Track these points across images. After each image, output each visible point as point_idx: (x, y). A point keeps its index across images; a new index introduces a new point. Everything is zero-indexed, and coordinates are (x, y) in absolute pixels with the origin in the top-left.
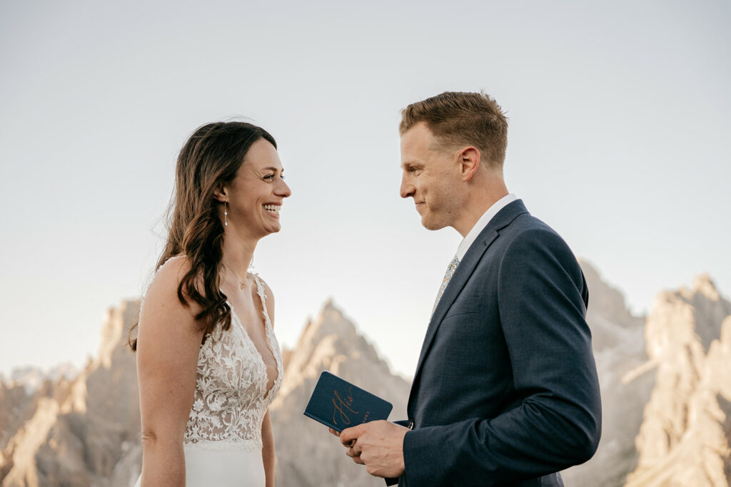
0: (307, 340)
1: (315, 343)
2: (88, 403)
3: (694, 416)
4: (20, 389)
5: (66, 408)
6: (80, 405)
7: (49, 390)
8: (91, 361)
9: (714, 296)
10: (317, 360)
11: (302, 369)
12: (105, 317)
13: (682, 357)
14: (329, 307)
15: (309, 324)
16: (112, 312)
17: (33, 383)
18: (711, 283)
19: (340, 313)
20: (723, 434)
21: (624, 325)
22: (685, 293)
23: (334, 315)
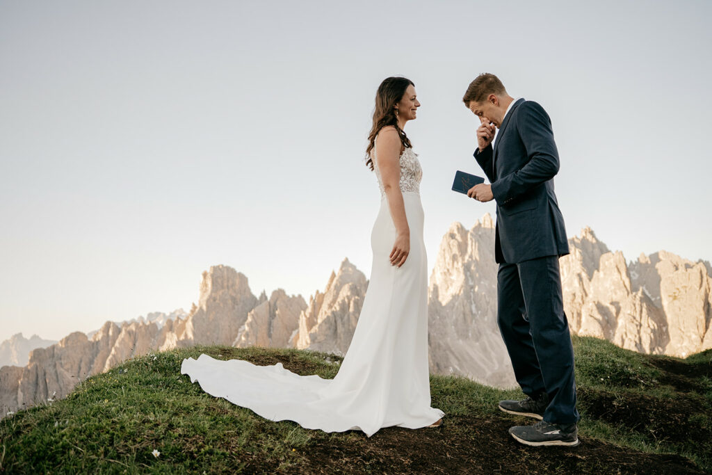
0: (332, 287)
1: (338, 289)
2: (194, 334)
3: (583, 319)
4: (154, 325)
5: (182, 338)
6: (190, 335)
7: (170, 327)
8: (195, 307)
9: (594, 241)
10: (339, 300)
11: (330, 306)
12: (201, 278)
13: (576, 282)
14: (346, 263)
15: (334, 275)
16: (205, 275)
17: (161, 323)
18: (592, 233)
19: (354, 267)
20: (600, 329)
22: (576, 240)
23: (350, 269)
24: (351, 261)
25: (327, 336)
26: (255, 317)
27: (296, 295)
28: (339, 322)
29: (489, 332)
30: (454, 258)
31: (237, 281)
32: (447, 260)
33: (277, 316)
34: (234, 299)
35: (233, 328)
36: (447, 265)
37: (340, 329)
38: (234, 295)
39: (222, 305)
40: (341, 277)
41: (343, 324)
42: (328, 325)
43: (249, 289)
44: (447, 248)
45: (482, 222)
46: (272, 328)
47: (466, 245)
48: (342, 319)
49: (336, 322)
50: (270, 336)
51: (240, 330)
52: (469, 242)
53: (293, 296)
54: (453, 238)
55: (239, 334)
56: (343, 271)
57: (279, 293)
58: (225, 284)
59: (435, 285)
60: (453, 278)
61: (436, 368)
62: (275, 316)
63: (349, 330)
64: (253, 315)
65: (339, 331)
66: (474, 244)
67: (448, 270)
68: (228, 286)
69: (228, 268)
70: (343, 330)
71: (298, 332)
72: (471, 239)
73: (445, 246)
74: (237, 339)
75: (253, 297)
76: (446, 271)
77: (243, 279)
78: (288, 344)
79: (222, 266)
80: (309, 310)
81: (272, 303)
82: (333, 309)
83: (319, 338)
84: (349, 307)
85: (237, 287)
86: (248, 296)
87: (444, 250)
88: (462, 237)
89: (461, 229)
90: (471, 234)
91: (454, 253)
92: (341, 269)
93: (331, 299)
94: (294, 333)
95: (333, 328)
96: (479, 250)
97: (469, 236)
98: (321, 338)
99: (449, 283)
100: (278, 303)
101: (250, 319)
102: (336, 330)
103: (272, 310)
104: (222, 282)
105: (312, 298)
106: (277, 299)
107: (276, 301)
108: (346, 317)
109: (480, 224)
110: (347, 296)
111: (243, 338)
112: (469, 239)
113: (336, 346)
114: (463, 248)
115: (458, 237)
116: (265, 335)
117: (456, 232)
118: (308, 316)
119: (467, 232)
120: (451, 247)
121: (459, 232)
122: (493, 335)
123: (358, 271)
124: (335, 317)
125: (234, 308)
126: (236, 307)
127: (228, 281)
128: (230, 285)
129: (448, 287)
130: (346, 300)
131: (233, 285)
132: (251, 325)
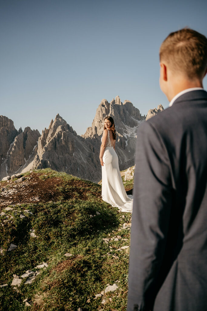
0: (52, 127)
1: (55, 128)
10: (57, 132)
11: (52, 135)
14: (58, 116)
15: (52, 121)
18: (162, 108)
19: (61, 118)
21: (139, 120)
22: (156, 110)
23: (60, 119)
24: (60, 115)
25: (52, 148)
26: (18, 139)
27: (35, 130)
28: (57, 142)
29: (118, 148)
30: (104, 115)
31: (9, 123)
32: (100, 116)
33: (28, 139)
34: (7, 131)
35: (8, 144)
36: (100, 118)
37: (57, 145)
38: (8, 129)
39: (2, 134)
40: (56, 122)
41: (59, 143)
42: (52, 144)
43: (14, 127)
44: (100, 111)
45: (115, 100)
46: (25, 145)
47: (109, 110)
48: (58, 141)
49: (55, 142)
50: (24, 148)
51: (11, 145)
52: (110, 109)
53: (34, 130)
54: (103, 107)
55: (10, 147)
56: (57, 120)
57: (28, 129)
58: (4, 124)
59: (95, 127)
60: (103, 124)
61: (97, 163)
62: (27, 139)
63: (61, 146)
64: (17, 139)
65: (57, 146)
66: (112, 109)
67: (101, 121)
68: (5, 125)
69: (5, 117)
70: (59, 146)
71: (37, 146)
72: (111, 107)
73: (100, 109)
74: (10, 149)
75: (16, 130)
76: (100, 121)
77: (11, 122)
78: (32, 151)
79: (2, 116)
80: (42, 137)
81: (25, 133)
82: (54, 136)
83: (48, 149)
84: (61, 135)
85: (9, 126)
86: (14, 130)
87: (99, 112)
88: (107, 106)
89: (107, 102)
90: (111, 105)
91: (103, 113)
92: (56, 118)
93: (52, 132)
94: (35, 147)
95: (54, 145)
96: (114, 112)
97: (110, 106)
98: (49, 149)
99: (101, 126)
100: (28, 133)
101: (16, 140)
102: (56, 145)
103: (25, 136)
104: (2, 123)
105: (43, 131)
106: (27, 131)
107: (27, 132)
108: (60, 140)
109: (114, 101)
110: (60, 131)
111: (13, 149)
112: (110, 107)
113: (55, 153)
114: (107, 111)
115: (106, 106)
116: (22, 147)
117: (104, 104)
118: (42, 139)
119: (109, 104)
120: (102, 110)
121: (106, 104)
122: (120, 149)
123: (64, 120)
124: (55, 140)
125: (7, 135)
126: (8, 134)
127: (5, 123)
128: (6, 125)
129: (101, 128)
130: (60, 133)
131: (7, 125)
132: (16, 143)
